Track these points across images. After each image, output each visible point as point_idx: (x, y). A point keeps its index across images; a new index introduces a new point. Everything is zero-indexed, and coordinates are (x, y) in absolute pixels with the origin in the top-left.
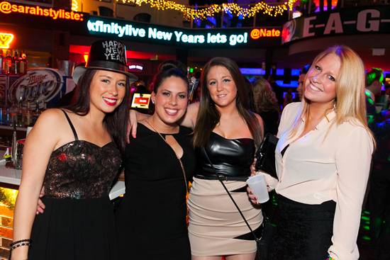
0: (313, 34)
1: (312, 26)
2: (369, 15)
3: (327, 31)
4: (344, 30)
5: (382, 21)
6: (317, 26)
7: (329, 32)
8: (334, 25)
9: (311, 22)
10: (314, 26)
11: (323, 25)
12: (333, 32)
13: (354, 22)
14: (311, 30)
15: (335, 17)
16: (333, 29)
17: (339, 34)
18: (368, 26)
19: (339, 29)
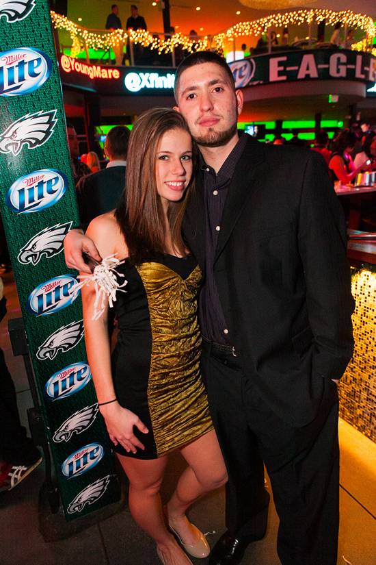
0: (284, 78)
1: (282, 68)
2: (339, 59)
3: (301, 75)
4: (319, 74)
5: (349, 66)
6: (288, 69)
7: (303, 76)
8: (308, 69)
9: (280, 64)
10: (285, 68)
11: (296, 68)
12: (307, 76)
13: (326, 66)
14: (280, 74)
15: (308, 59)
16: (307, 72)
17: (314, 79)
18: (338, 71)
19: (314, 73)
